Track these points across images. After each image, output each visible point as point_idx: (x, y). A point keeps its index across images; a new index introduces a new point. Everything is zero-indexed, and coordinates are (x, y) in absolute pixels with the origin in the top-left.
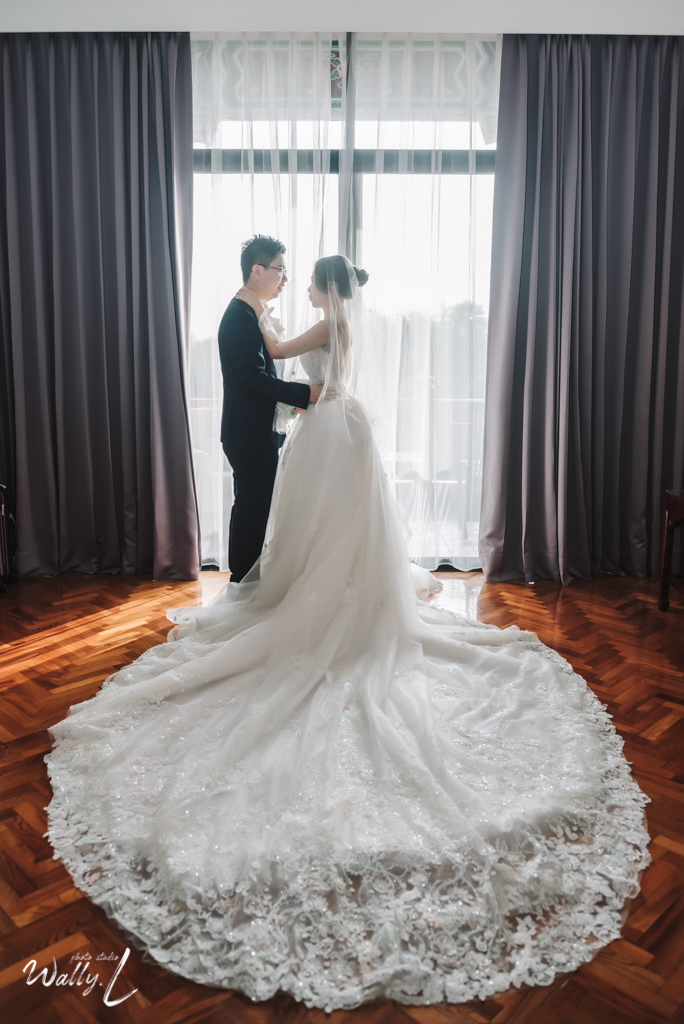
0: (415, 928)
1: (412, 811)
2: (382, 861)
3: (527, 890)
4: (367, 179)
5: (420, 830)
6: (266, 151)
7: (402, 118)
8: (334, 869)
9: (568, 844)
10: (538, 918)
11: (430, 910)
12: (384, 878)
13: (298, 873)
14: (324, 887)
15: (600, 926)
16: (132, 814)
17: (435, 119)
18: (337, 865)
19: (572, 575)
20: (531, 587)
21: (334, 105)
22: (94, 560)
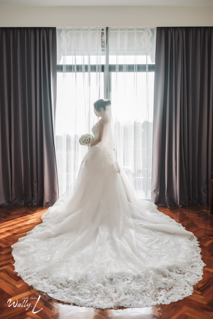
0: (129, 290)
1: (129, 264)
2: (119, 275)
3: (164, 282)
4: (113, 74)
5: (130, 268)
6: (80, 65)
7: (124, 54)
8: (105, 277)
9: (177, 274)
10: (167, 290)
11: (134, 286)
12: (120, 278)
13: (93, 278)
14: (102, 281)
15: (186, 292)
16: (41, 265)
17: (135, 55)
18: (105, 276)
19: (182, 204)
20: (169, 208)
21: (103, 50)
22: (23, 201)
